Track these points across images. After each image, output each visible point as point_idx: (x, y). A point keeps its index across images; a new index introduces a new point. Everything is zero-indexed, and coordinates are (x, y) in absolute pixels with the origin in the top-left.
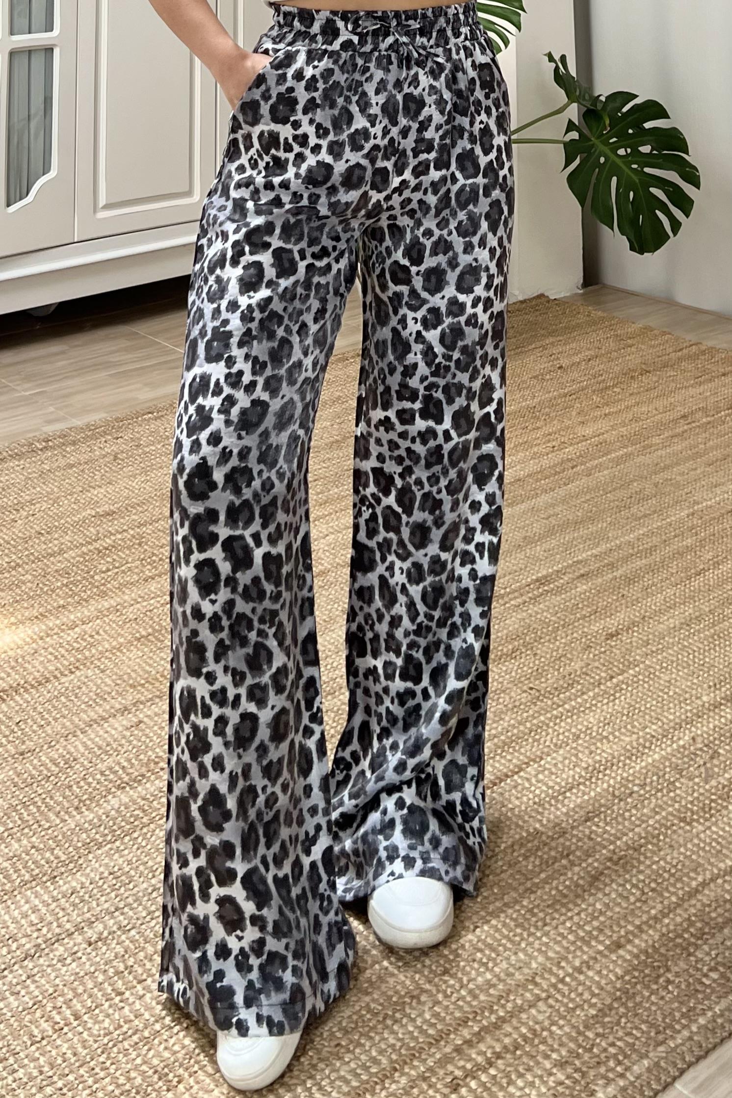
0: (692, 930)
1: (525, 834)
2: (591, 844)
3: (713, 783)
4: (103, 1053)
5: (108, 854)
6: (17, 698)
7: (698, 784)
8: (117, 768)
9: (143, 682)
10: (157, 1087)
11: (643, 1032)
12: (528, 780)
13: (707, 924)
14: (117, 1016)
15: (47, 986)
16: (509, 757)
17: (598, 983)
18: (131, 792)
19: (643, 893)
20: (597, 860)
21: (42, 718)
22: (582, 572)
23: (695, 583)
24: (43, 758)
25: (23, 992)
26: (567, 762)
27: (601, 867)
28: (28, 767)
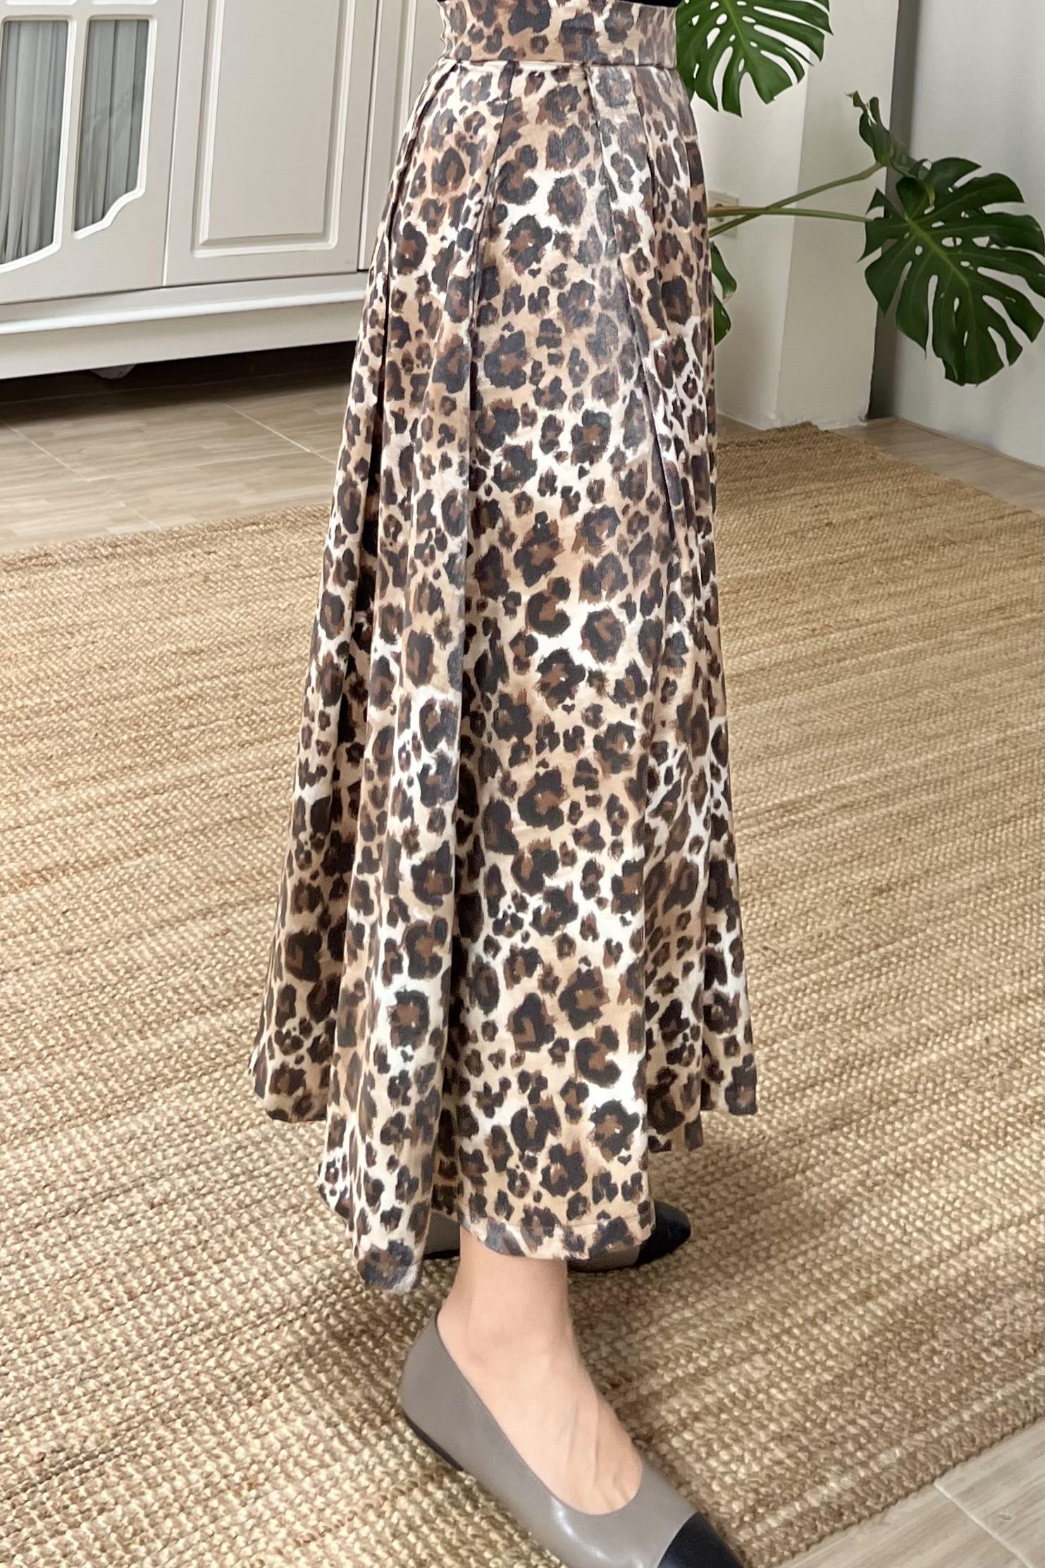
0: (971, 1289)
1: (745, 1137)
2: (837, 1159)
3: (1012, 1101)
4: (164, 1346)
5: (179, 1094)
6: (65, 880)
7: (990, 1099)
8: (195, 986)
9: (233, 878)
10: (235, 1398)
11: (896, 1412)
13: (993, 1284)
14: (184, 1302)
15: (94, 1253)
17: (837, 1342)
18: (213, 1020)
19: (905, 1233)
21: (98, 910)
23: (1003, 834)
24: (97, 962)
25: (61, 1257)
26: (809, 1050)
27: (849, 1192)
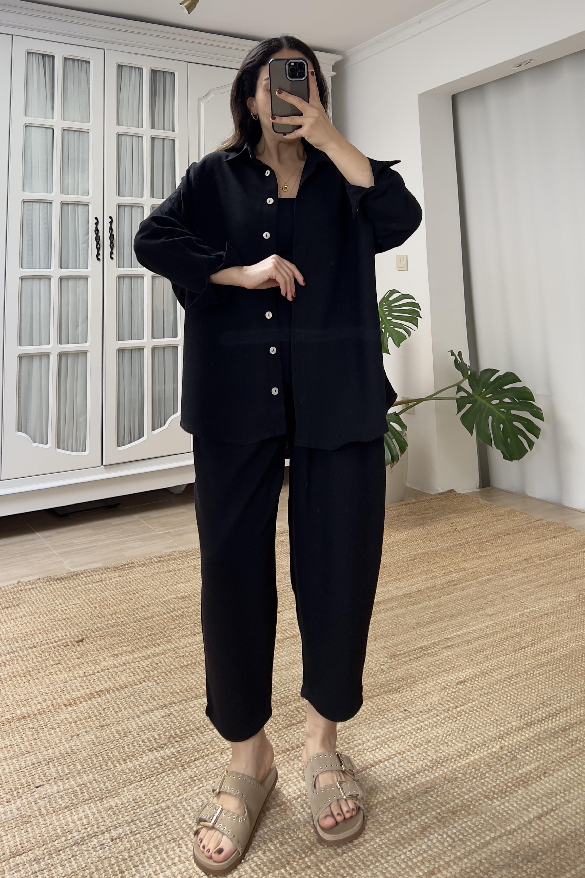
0: (482, 868)
1: (385, 798)
2: (426, 807)
3: (511, 775)
5: (135, 788)
6: (108, 695)
7: (501, 775)
8: (152, 739)
9: (178, 691)
12: (393, 765)
13: (493, 865)
15: (82, 863)
16: (384, 750)
18: (156, 754)
19: (454, 841)
20: (427, 818)
21: (118, 707)
22: (449, 644)
23: (518, 655)
24: (113, 730)
25: (67, 865)
26: (420, 756)
27: (430, 822)
28: (103, 734)
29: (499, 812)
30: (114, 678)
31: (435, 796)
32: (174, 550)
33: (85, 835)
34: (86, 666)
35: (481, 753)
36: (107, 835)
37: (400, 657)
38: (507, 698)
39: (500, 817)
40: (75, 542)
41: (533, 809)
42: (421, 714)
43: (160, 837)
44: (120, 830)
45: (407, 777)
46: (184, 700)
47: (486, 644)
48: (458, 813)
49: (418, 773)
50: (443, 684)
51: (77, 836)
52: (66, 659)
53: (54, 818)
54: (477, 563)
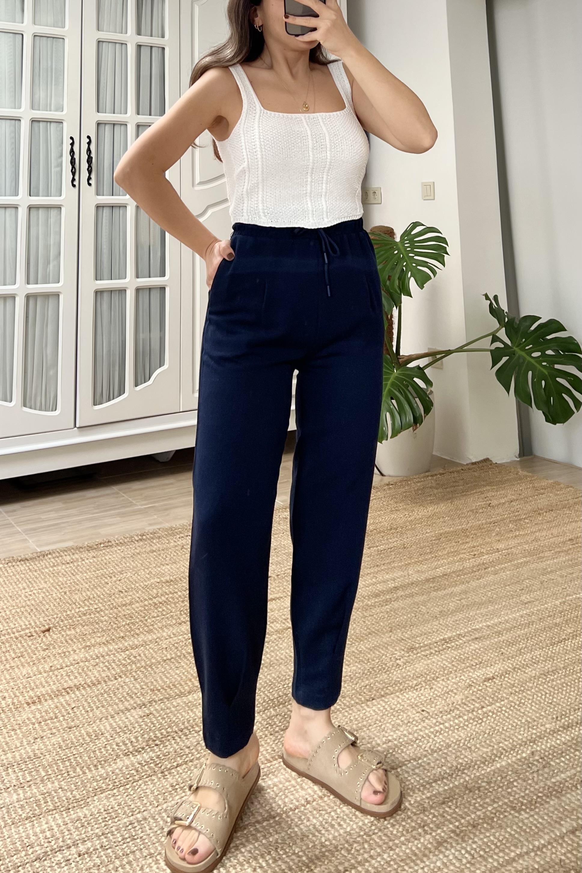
2: (443, 820)
3: (542, 784)
5: (107, 797)
6: (77, 693)
7: (530, 784)
8: (127, 742)
9: (159, 688)
12: (407, 772)
18: (132, 759)
19: (473, 857)
20: (444, 831)
21: (90, 706)
22: (477, 636)
23: (557, 648)
27: (446, 836)
29: (527, 825)
30: (85, 673)
31: (453, 807)
32: (159, 527)
33: (48, 849)
34: (53, 659)
35: (508, 758)
36: (73, 850)
37: (419, 651)
38: (541, 697)
39: (528, 830)
40: (43, 517)
41: (566, 821)
42: (441, 715)
43: (134, 852)
44: (89, 844)
45: (422, 786)
46: (166, 698)
47: (519, 636)
48: (479, 827)
49: (435, 781)
50: (468, 681)
51: (39, 851)
52: (30, 651)
53: (13, 831)
54: (512, 543)
